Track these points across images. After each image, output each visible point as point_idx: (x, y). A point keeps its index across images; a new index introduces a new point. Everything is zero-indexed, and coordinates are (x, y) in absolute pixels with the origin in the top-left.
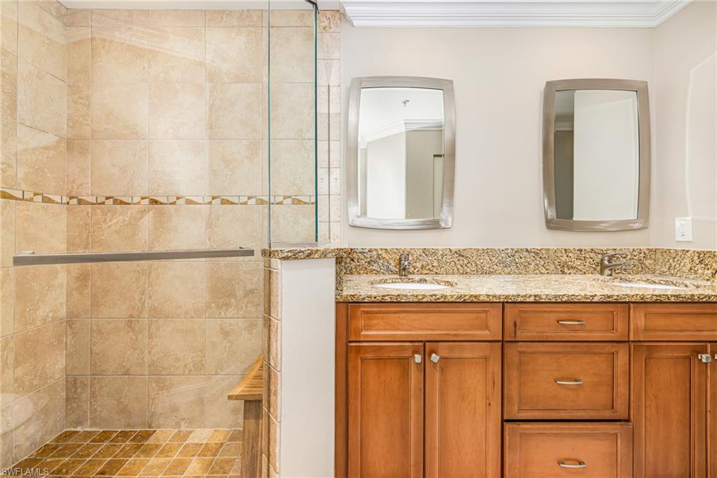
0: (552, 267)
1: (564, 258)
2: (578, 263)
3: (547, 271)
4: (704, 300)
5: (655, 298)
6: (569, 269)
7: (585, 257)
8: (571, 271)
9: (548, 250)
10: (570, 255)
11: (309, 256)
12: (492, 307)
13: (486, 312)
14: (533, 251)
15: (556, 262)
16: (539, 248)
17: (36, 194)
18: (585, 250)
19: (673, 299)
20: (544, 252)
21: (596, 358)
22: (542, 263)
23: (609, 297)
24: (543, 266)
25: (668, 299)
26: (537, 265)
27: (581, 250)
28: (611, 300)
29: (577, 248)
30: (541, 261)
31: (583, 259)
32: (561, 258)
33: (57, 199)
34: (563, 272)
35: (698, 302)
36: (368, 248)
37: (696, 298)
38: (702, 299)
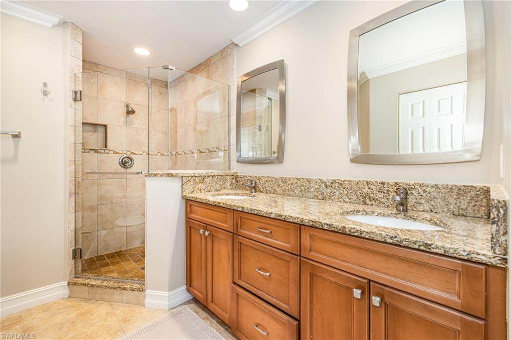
0: (354, 197)
1: (366, 190)
2: (381, 196)
3: (350, 201)
4: (356, 234)
5: (311, 223)
6: (371, 201)
7: (388, 191)
8: (373, 202)
9: (350, 181)
10: (372, 187)
11: (155, 176)
12: (228, 211)
13: (226, 214)
14: (337, 181)
15: (358, 193)
16: (343, 180)
17: (158, 153)
18: (388, 183)
19: (325, 227)
20: (347, 183)
21: (280, 262)
22: (346, 192)
23: (280, 216)
24: (346, 195)
25: (322, 226)
26: (341, 193)
27: (383, 183)
28: (281, 218)
29: (379, 181)
30: (344, 190)
31: (385, 191)
32: (363, 189)
33: (166, 154)
34: (365, 203)
35: (349, 235)
36: (243, 175)
37: (347, 230)
38: (354, 232)
